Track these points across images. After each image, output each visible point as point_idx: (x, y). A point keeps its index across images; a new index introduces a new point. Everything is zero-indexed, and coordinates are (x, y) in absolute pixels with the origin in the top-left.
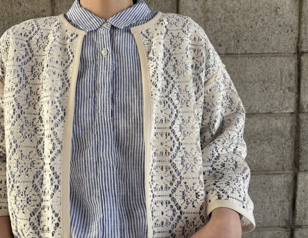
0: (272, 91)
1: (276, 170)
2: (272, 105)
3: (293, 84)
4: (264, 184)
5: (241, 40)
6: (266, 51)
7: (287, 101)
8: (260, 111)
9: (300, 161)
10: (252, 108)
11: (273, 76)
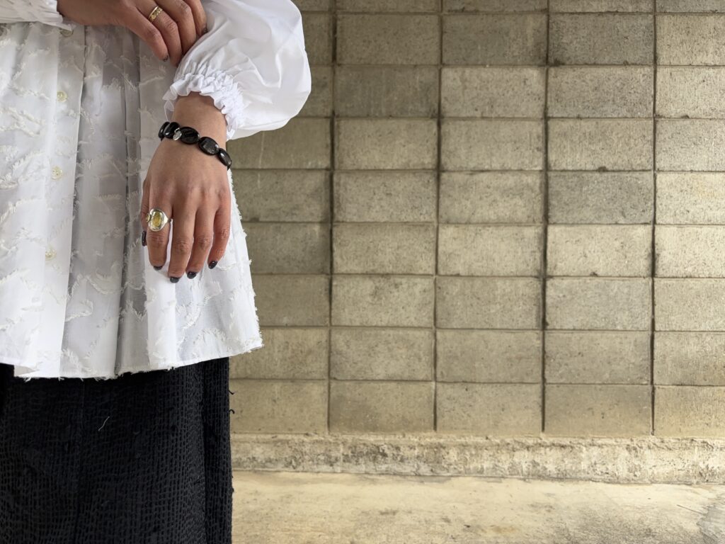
0: (523, 150)
1: (527, 222)
2: (523, 163)
3: (541, 145)
4: (517, 234)
5: (494, 106)
6: (516, 116)
7: (536, 159)
8: (513, 168)
9: (550, 214)
10: (505, 165)
11: (523, 138)
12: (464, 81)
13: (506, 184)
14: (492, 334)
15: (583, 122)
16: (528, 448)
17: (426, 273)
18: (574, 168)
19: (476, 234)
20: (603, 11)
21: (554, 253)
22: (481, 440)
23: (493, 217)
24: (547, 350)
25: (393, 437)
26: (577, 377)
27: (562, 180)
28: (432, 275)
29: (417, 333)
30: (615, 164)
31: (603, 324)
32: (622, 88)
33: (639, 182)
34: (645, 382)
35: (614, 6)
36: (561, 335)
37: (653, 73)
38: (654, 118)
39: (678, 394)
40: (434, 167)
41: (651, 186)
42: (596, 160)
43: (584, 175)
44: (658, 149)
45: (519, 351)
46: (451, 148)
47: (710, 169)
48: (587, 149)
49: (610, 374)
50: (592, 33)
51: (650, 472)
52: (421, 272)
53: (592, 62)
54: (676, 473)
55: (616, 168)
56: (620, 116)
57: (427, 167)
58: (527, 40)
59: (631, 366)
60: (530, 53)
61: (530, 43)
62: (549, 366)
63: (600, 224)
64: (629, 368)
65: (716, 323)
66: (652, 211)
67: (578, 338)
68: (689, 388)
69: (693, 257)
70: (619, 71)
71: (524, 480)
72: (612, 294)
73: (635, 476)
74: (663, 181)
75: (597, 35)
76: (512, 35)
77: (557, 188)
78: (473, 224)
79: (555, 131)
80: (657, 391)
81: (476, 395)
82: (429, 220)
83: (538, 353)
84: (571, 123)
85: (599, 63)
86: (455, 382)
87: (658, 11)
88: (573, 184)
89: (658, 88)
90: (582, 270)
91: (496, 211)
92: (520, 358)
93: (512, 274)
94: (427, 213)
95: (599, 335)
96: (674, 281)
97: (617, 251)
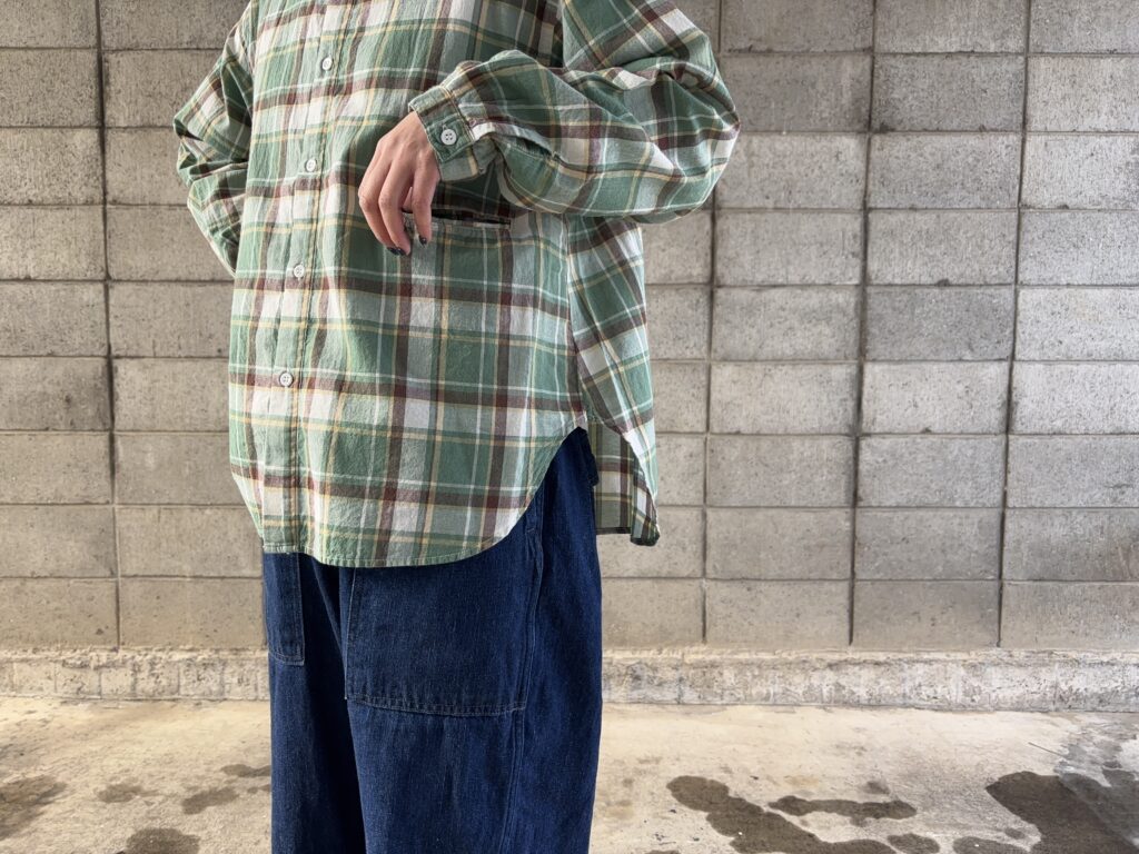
0: (832, 256)
1: (836, 358)
2: (831, 274)
3: (858, 248)
4: (821, 376)
5: (793, 192)
6: (824, 206)
7: (850, 269)
8: (817, 282)
9: (868, 347)
10: (807, 278)
11: (833, 237)
12: (750, 155)
13: (808, 305)
14: (785, 514)
15: (918, 216)
16: (830, 666)
17: (694, 430)
18: (904, 281)
19: (765, 375)
20: (953, 50)
21: (871, 403)
22: (767, 657)
23: (789, 352)
24: (858, 535)
25: (646, 652)
26: (899, 571)
27: (886, 298)
28: (702, 433)
29: (683, 514)
30: (962, 275)
31: (937, 500)
32: (975, 166)
33: (994, 301)
34: (991, 577)
35: (969, 43)
36: (879, 514)
37: (1020, 143)
38: (1019, 209)
39: (1035, 592)
40: (706, 281)
41: (1009, 308)
42: (936, 270)
43: (918, 291)
44: (1021, 255)
45: (821, 536)
46: (731, 253)
47: (1094, 282)
48: (922, 254)
49: (944, 567)
50: (936, 84)
51: (993, 695)
52: (687, 429)
53: (935, 128)
54: (1029, 697)
55: (962, 281)
56: (971, 206)
57: (694, 280)
58: (841, 94)
59: (973, 555)
60: (845, 113)
61: (846, 99)
62: (862, 556)
63: (936, 361)
64: (969, 558)
65: (1091, 497)
66: (1010, 342)
67: (902, 518)
68: (1050, 584)
69: (1064, 406)
70: (973, 141)
71: (824, 708)
72: (950, 457)
73: (973, 700)
74: (1028, 299)
75: (943, 86)
76: (820, 87)
77: (879, 310)
78: (762, 361)
79: (878, 228)
80: (1008, 588)
81: (761, 597)
82: (699, 356)
83: (847, 539)
84: (901, 216)
85: (944, 128)
86: (732, 579)
87: (1031, 50)
88: (902, 305)
89: (1027, 164)
90: (911, 424)
91: (793, 343)
92: (822, 546)
93: (813, 432)
94: (695, 345)
95: (931, 513)
96: (1036, 440)
97: (960, 398)
